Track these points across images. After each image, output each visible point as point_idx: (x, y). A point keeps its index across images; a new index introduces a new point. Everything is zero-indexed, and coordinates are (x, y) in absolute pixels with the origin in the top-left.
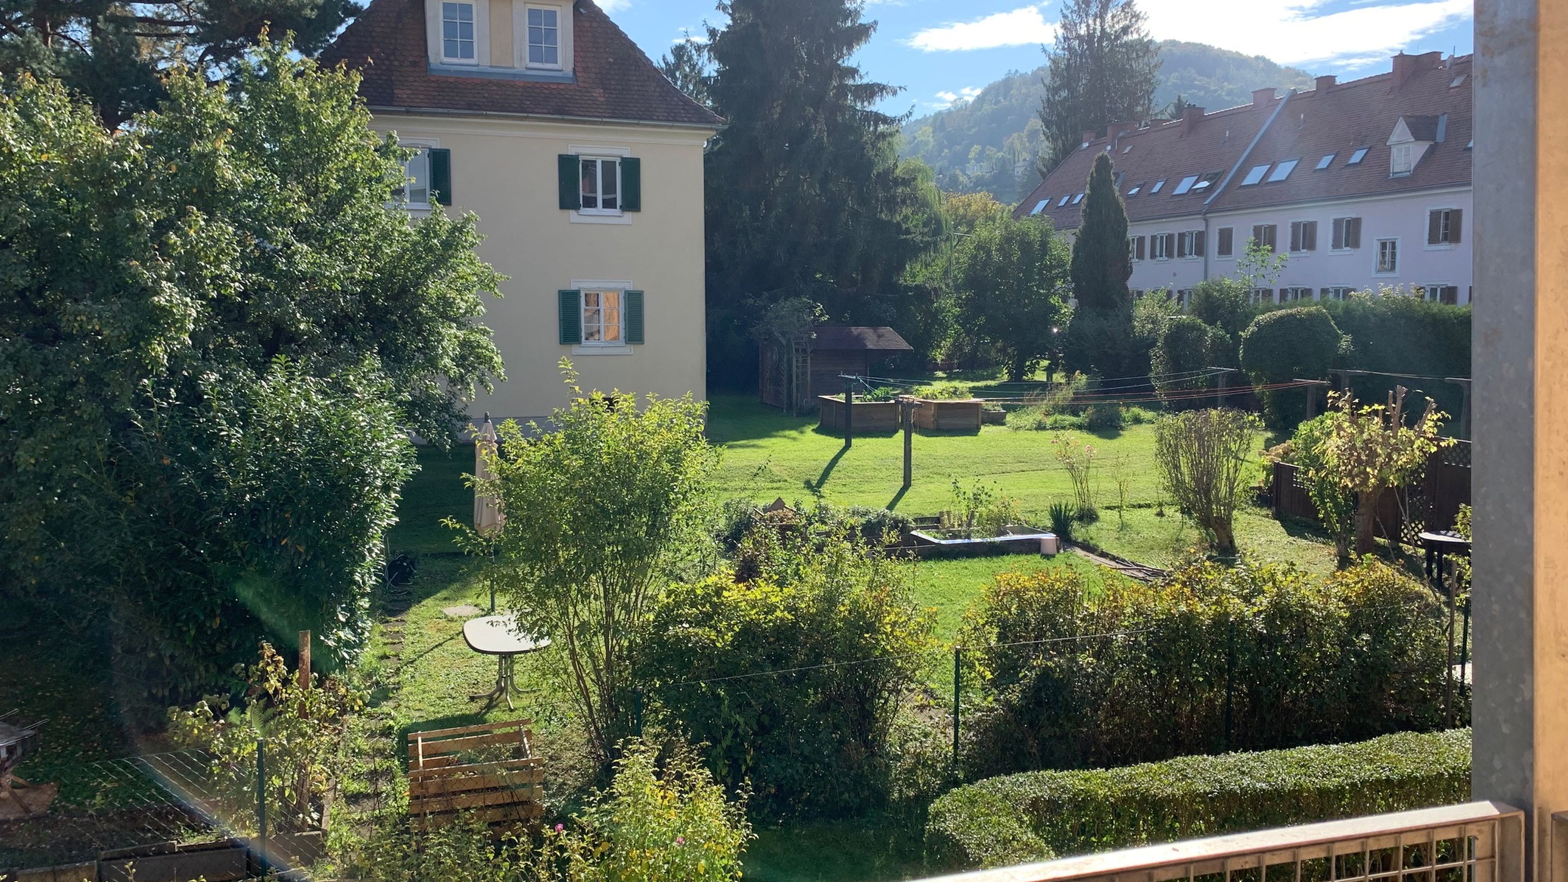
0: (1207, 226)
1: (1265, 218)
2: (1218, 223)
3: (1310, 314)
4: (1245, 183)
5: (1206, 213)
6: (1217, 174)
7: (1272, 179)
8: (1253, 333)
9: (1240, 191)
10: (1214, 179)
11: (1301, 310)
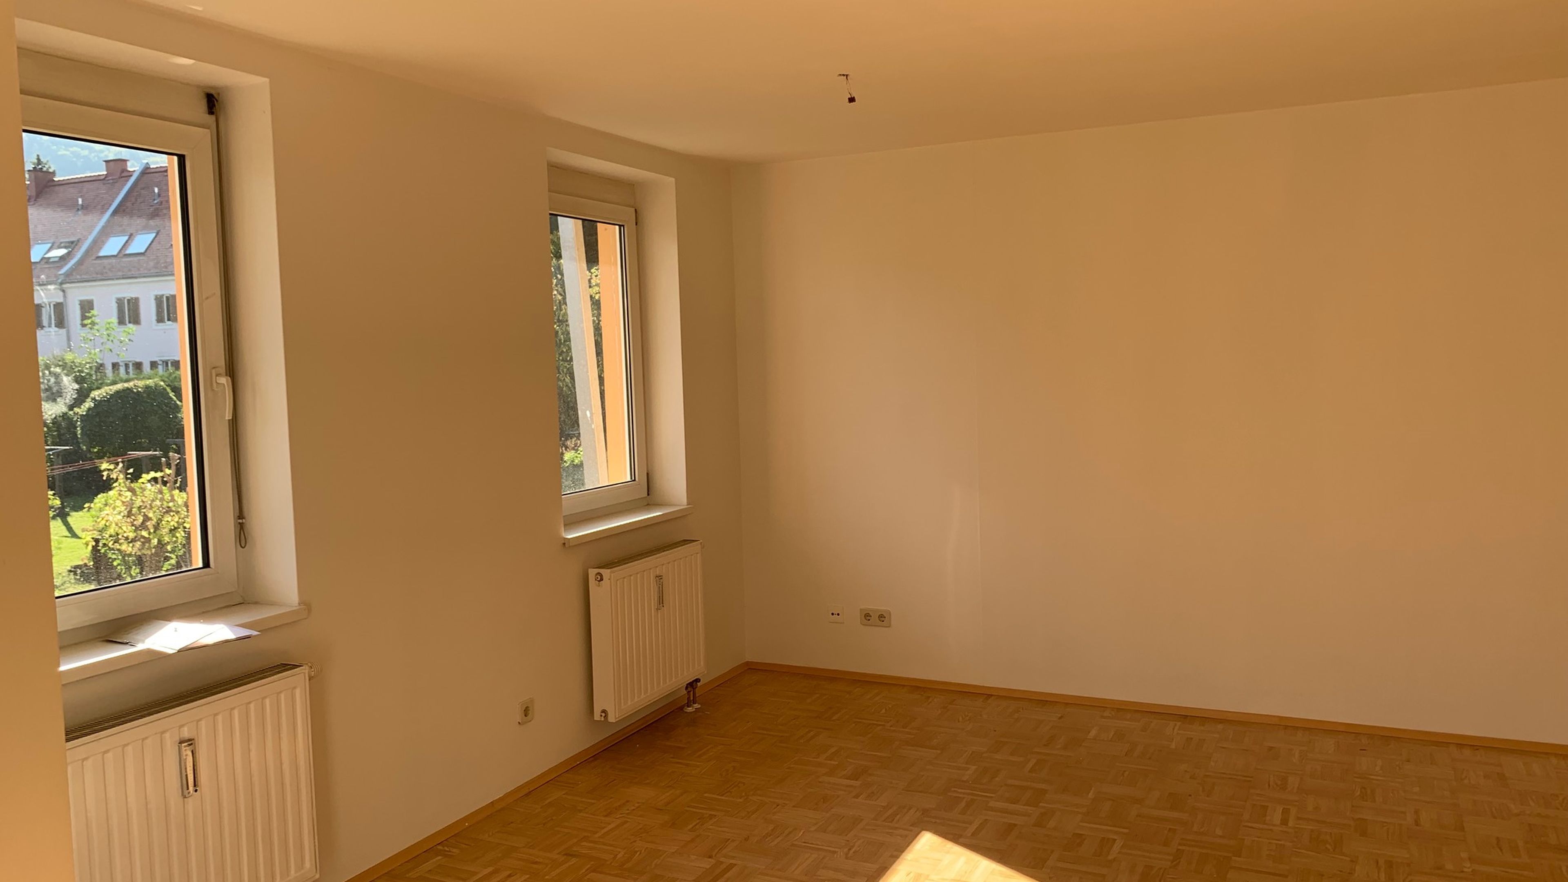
0: (65, 297)
1: (128, 290)
2: (77, 294)
3: (147, 387)
4: (101, 254)
5: (61, 284)
6: (72, 242)
7: (130, 250)
8: (89, 409)
9: (98, 262)
10: (72, 245)
11: (139, 384)
